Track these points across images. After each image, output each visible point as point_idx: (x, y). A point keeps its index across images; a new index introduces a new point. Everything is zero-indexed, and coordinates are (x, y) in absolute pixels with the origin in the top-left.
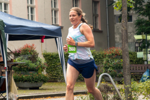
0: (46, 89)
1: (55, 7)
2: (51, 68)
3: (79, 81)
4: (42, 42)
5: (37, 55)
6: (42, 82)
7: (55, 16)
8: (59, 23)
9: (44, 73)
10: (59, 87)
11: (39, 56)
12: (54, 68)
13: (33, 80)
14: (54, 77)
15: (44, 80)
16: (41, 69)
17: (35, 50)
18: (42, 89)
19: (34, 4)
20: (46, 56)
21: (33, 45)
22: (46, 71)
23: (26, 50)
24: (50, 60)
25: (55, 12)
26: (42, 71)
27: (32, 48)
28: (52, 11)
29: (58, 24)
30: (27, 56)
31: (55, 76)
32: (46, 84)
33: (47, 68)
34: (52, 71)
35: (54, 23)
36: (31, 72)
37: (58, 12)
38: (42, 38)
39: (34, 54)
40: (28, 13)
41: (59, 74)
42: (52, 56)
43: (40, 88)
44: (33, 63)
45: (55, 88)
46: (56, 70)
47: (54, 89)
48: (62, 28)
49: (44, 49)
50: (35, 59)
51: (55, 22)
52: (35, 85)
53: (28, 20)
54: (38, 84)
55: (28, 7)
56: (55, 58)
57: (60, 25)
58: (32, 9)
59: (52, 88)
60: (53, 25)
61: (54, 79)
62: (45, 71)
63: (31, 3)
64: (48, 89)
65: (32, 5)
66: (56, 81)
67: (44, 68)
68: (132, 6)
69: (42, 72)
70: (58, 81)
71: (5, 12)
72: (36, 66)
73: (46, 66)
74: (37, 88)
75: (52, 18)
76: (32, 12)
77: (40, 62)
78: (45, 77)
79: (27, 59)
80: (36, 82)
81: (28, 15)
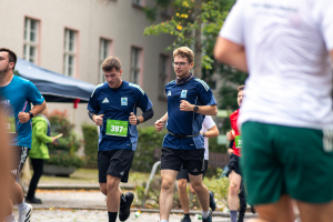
4: (75, 107)
6: (75, 167)
9: (80, 154)
13: (62, 164)
15: (78, 165)
17: (68, 119)
18: (75, 178)
19: (75, 51)
21: (66, 111)
23: (55, 118)
26: (76, 150)
27: (63, 115)
32: (79, 173)
36: (60, 152)
38: (75, 102)
47: (91, 179)
52: (63, 170)
53: (63, 75)
54: (69, 169)
55: (65, 55)
58: (71, 58)
63: (70, 49)
65: (71, 53)
67: (77, 147)
68: (209, 67)
69: (76, 153)
71: (31, 60)
72: (68, 143)
74: (66, 176)
76: (70, 63)
77: (74, 137)
78: (79, 160)
80: (66, 166)
81: (64, 67)
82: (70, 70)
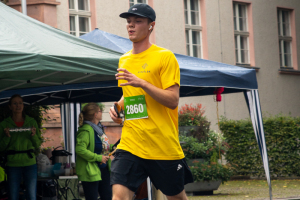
0: (227, 195)
1: (241, 28)
2: (236, 151)
3: (293, 176)
4: (219, 99)
5: (208, 126)
6: (219, 180)
7: (242, 46)
8: (250, 60)
9: (223, 162)
10: (254, 189)
11: (211, 128)
12: (242, 151)
13: (201, 177)
14: (243, 170)
15: (223, 177)
16: (215, 154)
17: (203, 116)
18: (220, 194)
19: (200, 23)
20: (225, 127)
21: (199, 106)
22: (227, 158)
23: (186, 117)
24: (233, 135)
25: (242, 39)
26: (218, 158)
27: (197, 111)
28: (236, 37)
29: (249, 62)
30: (187, 128)
31: (245, 168)
32: (227, 184)
33: (228, 153)
34: (238, 157)
35: (240, 62)
36: (196, 161)
37: (248, 39)
38: (218, 93)
39: (202, 124)
40: (188, 41)
41: (252, 164)
42: (237, 128)
43: (215, 192)
44: (200, 142)
45: (246, 191)
46: (246, 155)
47: (243, 194)
48: (256, 70)
49: (221, 113)
50: (204, 134)
51: (243, 60)
52: (204, 186)
53: (188, 57)
55: (187, 31)
56: (244, 131)
57: (253, 64)
58: (195, 34)
59: (239, 192)
60: (238, 65)
61: (243, 174)
62: (223, 157)
63: (194, 22)
64: (232, 195)
65: (195, 27)
66: (248, 178)
67: (222, 152)
69: (219, 161)
70: (252, 177)
72: (206, 148)
73: (226, 148)
74: (209, 193)
75: (237, 51)
76: (195, 41)
77: (214, 140)
78: (225, 170)
79: (187, 135)
80: (207, 180)
81: (188, 46)
82: (195, 48)
